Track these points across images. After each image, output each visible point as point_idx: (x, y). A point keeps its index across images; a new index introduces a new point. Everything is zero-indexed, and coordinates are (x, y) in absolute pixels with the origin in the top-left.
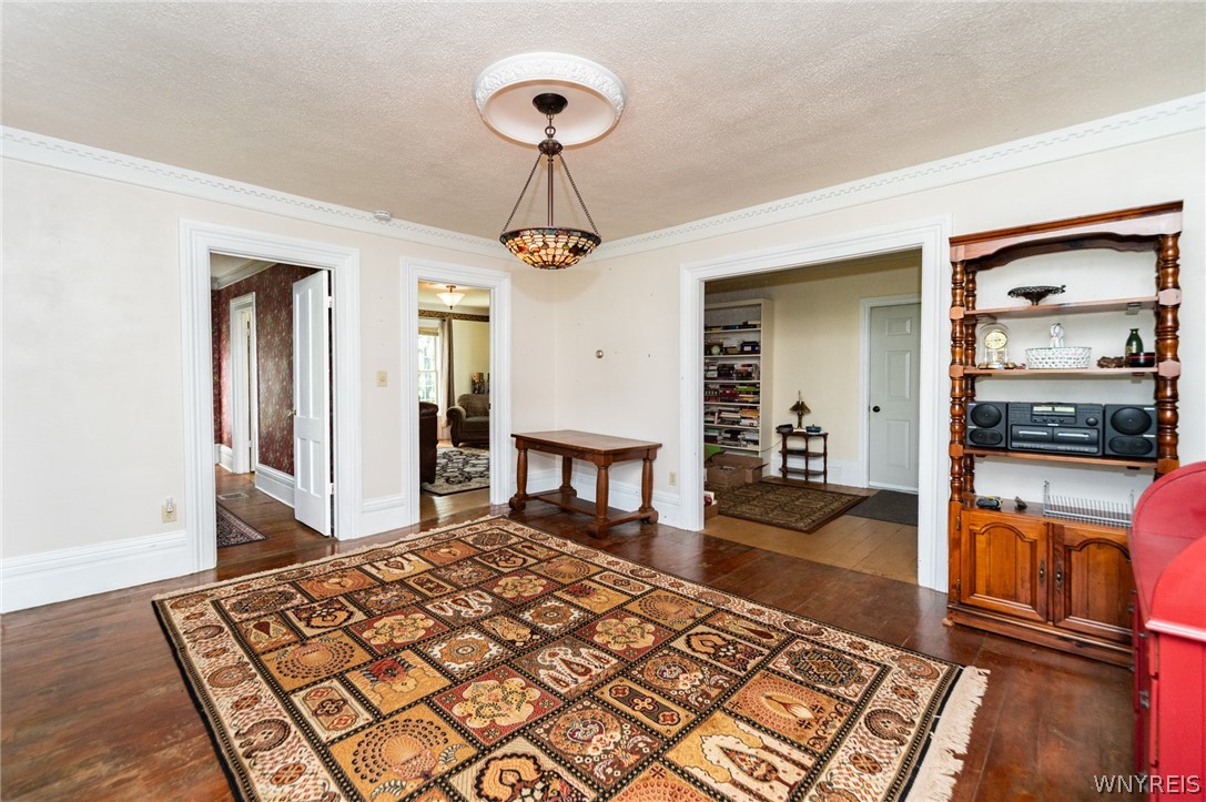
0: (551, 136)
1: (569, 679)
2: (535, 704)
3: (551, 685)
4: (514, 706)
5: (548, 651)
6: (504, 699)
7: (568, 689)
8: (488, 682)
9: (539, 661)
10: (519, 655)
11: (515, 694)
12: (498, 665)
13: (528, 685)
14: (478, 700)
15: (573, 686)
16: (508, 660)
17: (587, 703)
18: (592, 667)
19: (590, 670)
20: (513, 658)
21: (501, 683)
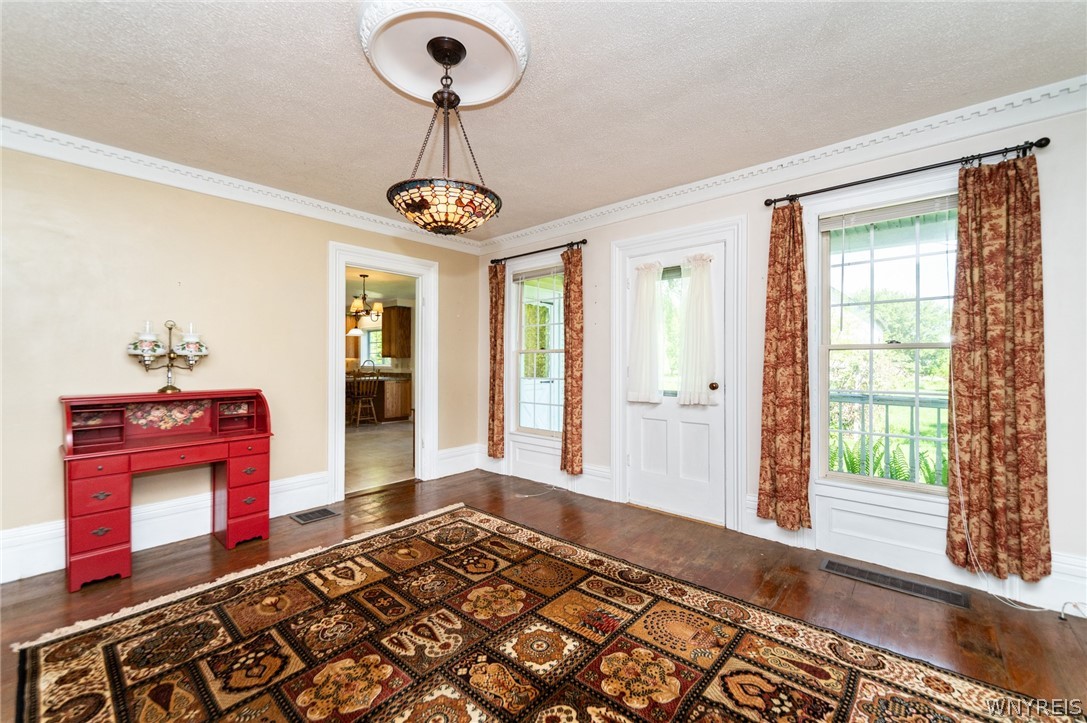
0: (447, 86)
1: (436, 620)
2: (465, 599)
3: (452, 615)
4: (481, 599)
5: (451, 650)
6: (490, 602)
7: (439, 612)
8: (506, 615)
9: (460, 639)
10: (482, 643)
11: (482, 605)
12: (501, 630)
13: (472, 614)
14: (509, 601)
15: (433, 615)
16: (492, 636)
17: (427, 602)
18: (410, 633)
19: (413, 630)
20: (487, 639)
21: (494, 615)
